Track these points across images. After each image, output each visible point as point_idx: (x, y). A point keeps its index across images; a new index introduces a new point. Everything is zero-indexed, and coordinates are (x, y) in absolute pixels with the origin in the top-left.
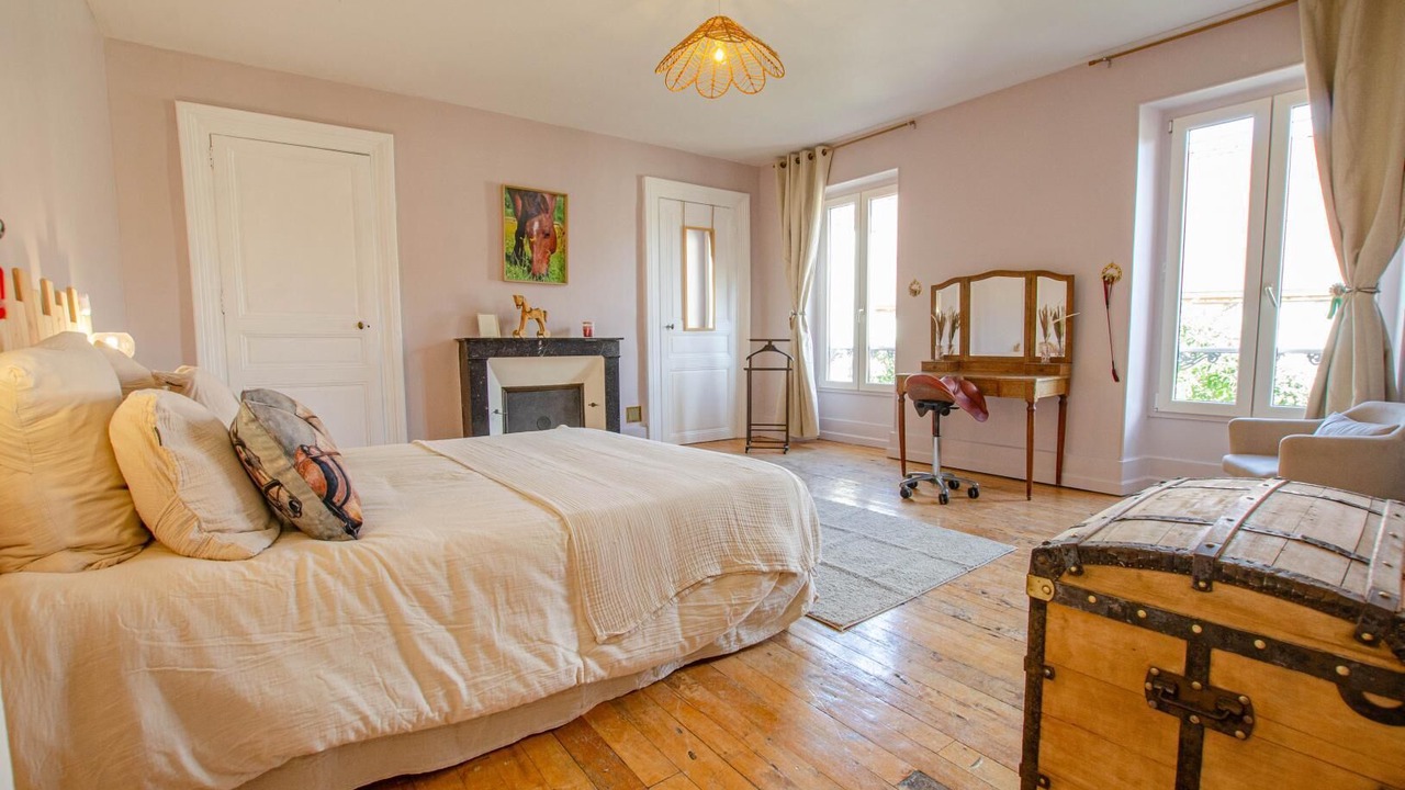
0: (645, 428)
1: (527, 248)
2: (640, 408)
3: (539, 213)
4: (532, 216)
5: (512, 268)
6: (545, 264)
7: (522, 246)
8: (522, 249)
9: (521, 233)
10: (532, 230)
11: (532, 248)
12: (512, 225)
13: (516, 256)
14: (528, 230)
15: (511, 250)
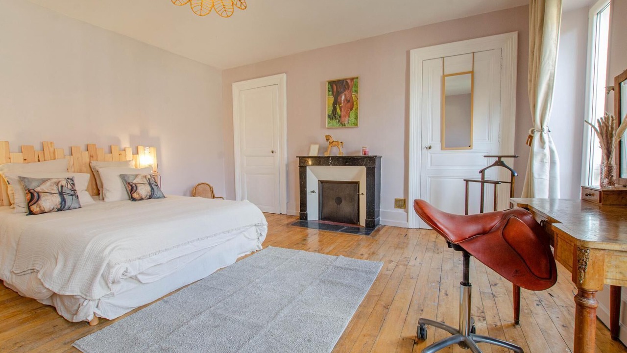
0: (406, 213)
1: (338, 110)
2: (405, 200)
3: (345, 91)
4: (342, 93)
5: (331, 121)
6: (347, 117)
7: (336, 109)
8: (336, 111)
9: (335, 103)
10: (341, 100)
11: (341, 110)
12: (332, 99)
13: (333, 115)
14: (339, 100)
15: (331, 113)
